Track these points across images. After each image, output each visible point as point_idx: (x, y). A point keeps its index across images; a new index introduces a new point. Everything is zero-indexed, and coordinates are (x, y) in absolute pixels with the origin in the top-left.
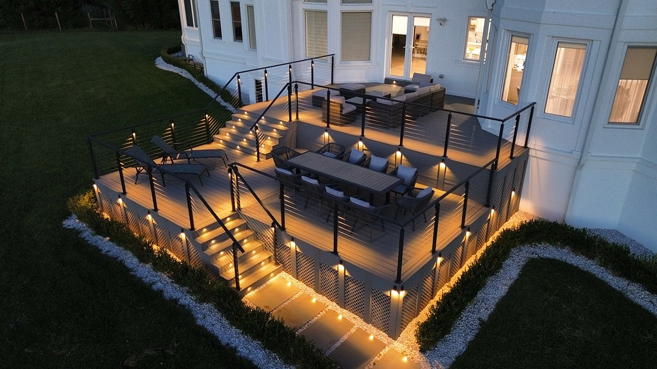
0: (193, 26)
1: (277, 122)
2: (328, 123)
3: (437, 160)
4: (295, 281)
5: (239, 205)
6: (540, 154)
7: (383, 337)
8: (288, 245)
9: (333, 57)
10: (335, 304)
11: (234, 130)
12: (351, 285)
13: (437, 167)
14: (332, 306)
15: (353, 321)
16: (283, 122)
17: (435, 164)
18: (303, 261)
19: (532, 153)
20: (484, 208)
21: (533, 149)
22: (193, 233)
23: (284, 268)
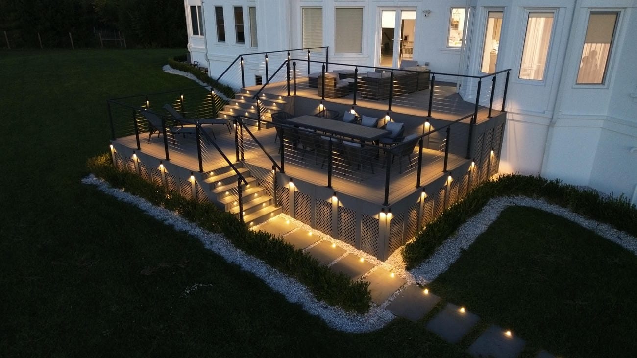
0: (198, 34)
1: (276, 97)
2: (323, 97)
3: (423, 120)
4: (293, 220)
5: (242, 157)
6: (516, 117)
7: (373, 259)
8: (287, 186)
9: (327, 50)
10: (329, 236)
11: (237, 107)
12: (344, 216)
13: (422, 127)
14: (327, 238)
15: (346, 249)
16: (281, 96)
17: (421, 124)
18: (300, 199)
19: (509, 116)
20: (465, 160)
21: (509, 112)
22: (202, 175)
23: (284, 210)
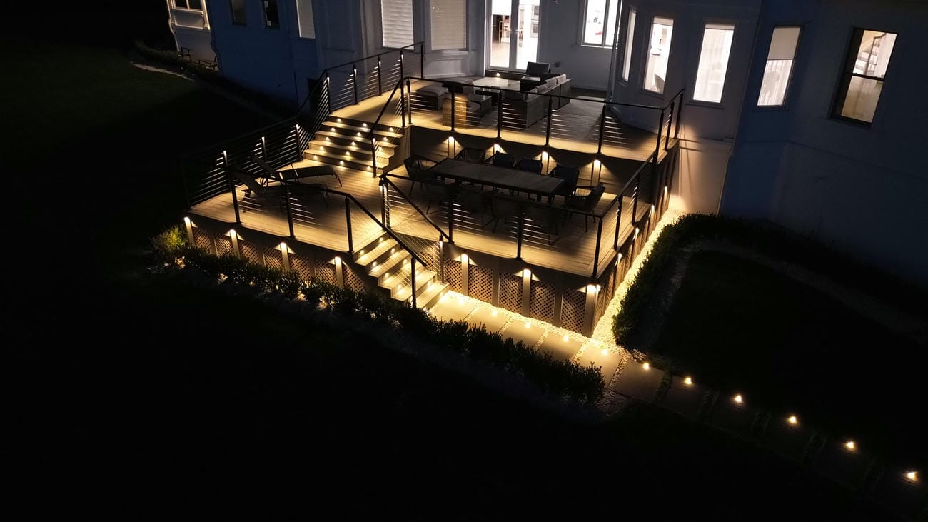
1: (386, 128)
2: (453, 127)
3: (591, 157)
4: (467, 298)
5: (388, 223)
6: (690, 145)
7: (578, 337)
8: (458, 259)
9: (422, 46)
10: (518, 314)
11: (328, 143)
12: (539, 290)
13: (590, 166)
14: (516, 316)
15: (542, 327)
16: (394, 128)
17: (588, 163)
18: (477, 274)
20: (646, 204)
21: (683, 140)
23: (452, 286)
